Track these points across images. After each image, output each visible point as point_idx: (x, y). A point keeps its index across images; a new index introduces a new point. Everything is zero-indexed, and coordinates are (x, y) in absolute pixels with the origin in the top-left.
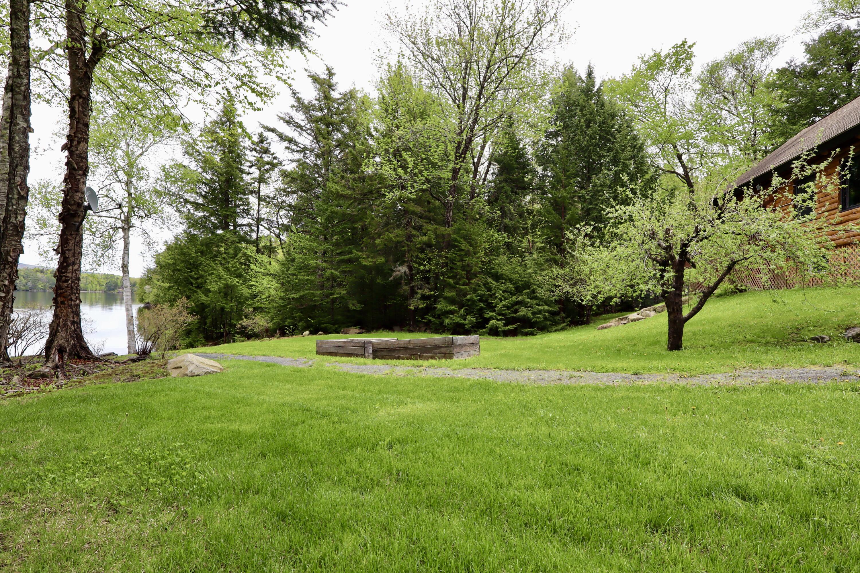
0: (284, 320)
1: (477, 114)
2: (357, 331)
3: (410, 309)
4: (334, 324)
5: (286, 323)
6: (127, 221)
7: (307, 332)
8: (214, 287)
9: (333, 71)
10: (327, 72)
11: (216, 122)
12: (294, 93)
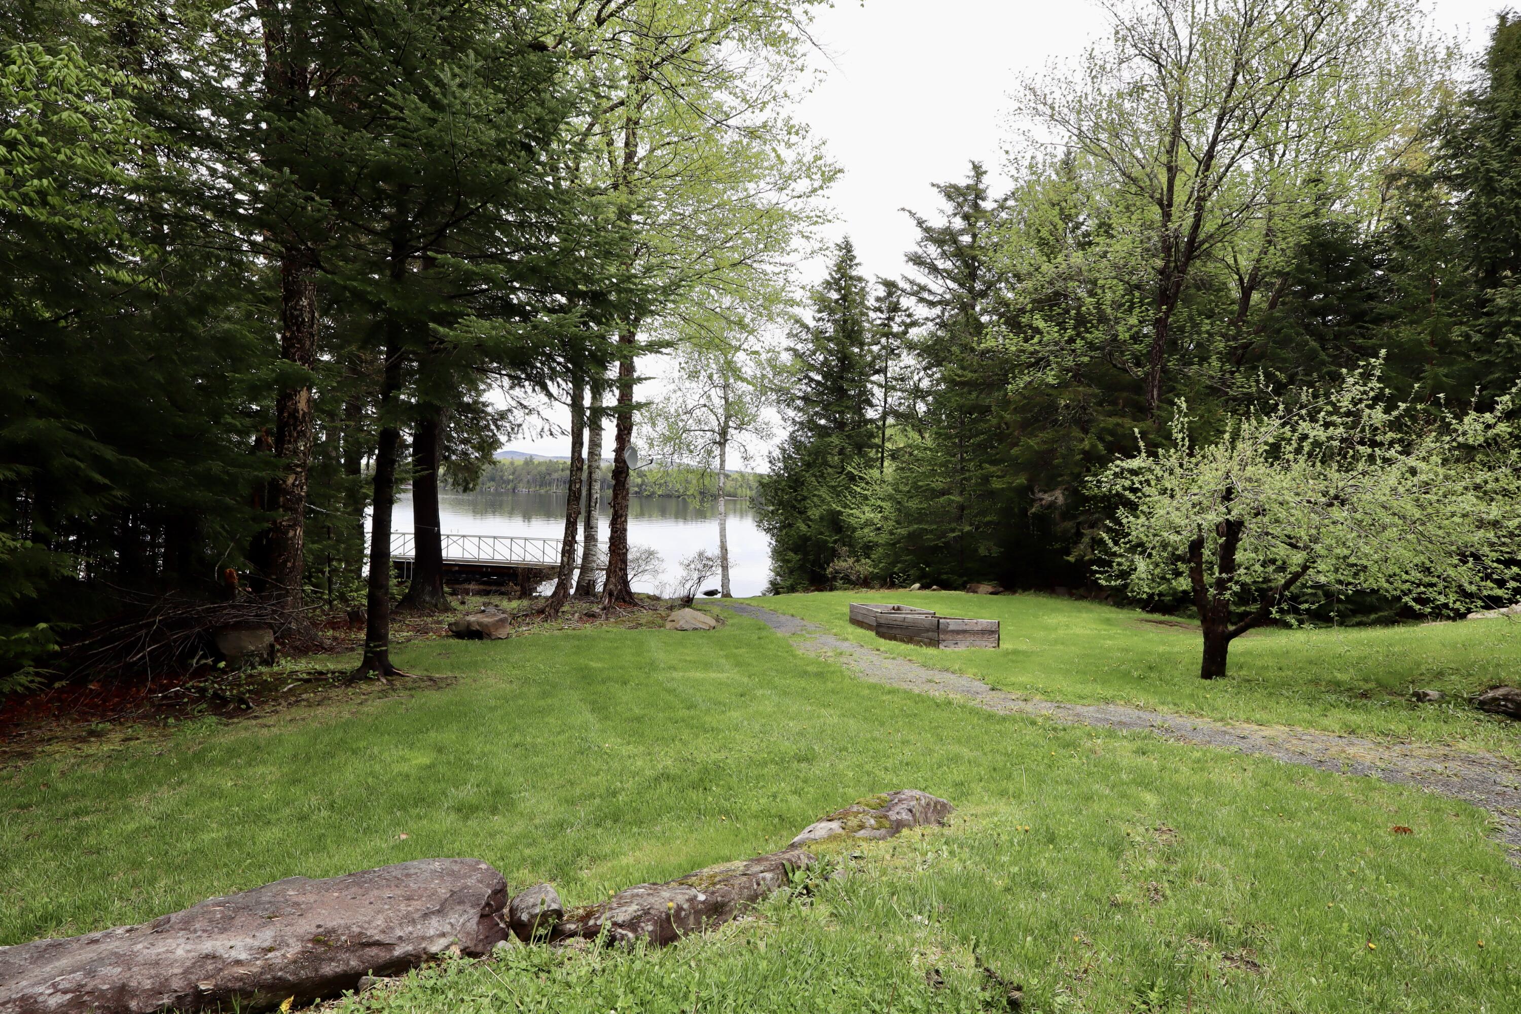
0: (894, 564)
1: (1200, 208)
2: (990, 589)
3: (1068, 561)
4: (961, 576)
5: (896, 569)
6: (724, 433)
7: (917, 585)
8: (814, 513)
9: (984, 169)
10: (972, 173)
11: (828, 283)
12: (920, 223)
